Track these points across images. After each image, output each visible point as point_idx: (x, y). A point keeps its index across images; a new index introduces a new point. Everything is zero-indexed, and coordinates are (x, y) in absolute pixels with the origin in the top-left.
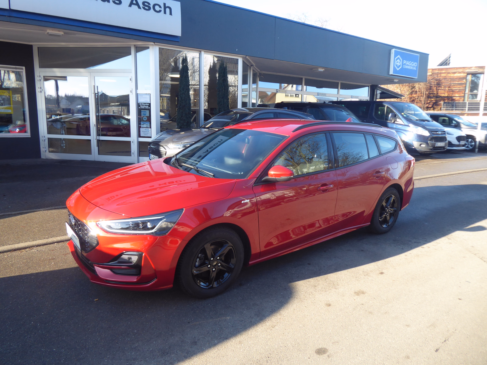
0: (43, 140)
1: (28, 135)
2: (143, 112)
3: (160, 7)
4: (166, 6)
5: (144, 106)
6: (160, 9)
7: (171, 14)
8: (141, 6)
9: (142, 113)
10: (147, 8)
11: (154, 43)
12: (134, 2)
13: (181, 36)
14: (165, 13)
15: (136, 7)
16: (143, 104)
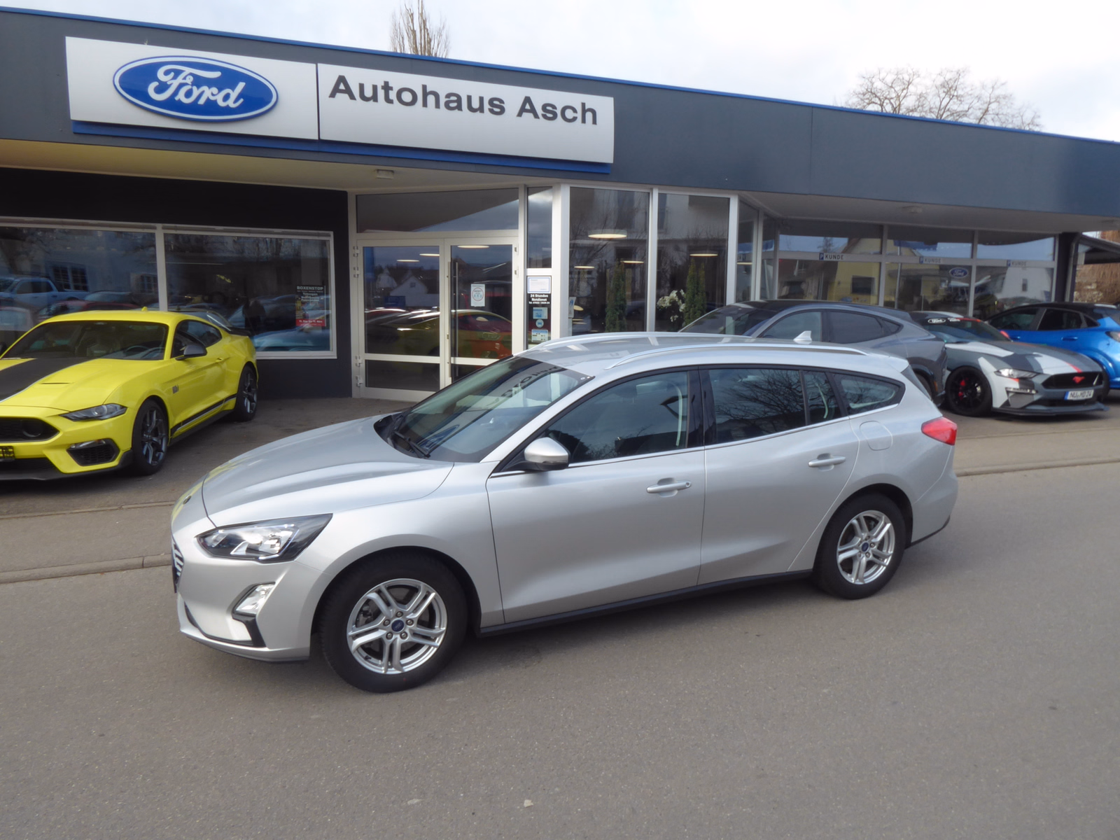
0: (356, 364)
1: (331, 354)
2: (537, 312)
3: (575, 111)
4: (587, 108)
5: (539, 300)
6: (575, 115)
7: (594, 122)
10: (550, 115)
12: (528, 107)
14: (584, 121)
15: (531, 115)
16: (536, 296)
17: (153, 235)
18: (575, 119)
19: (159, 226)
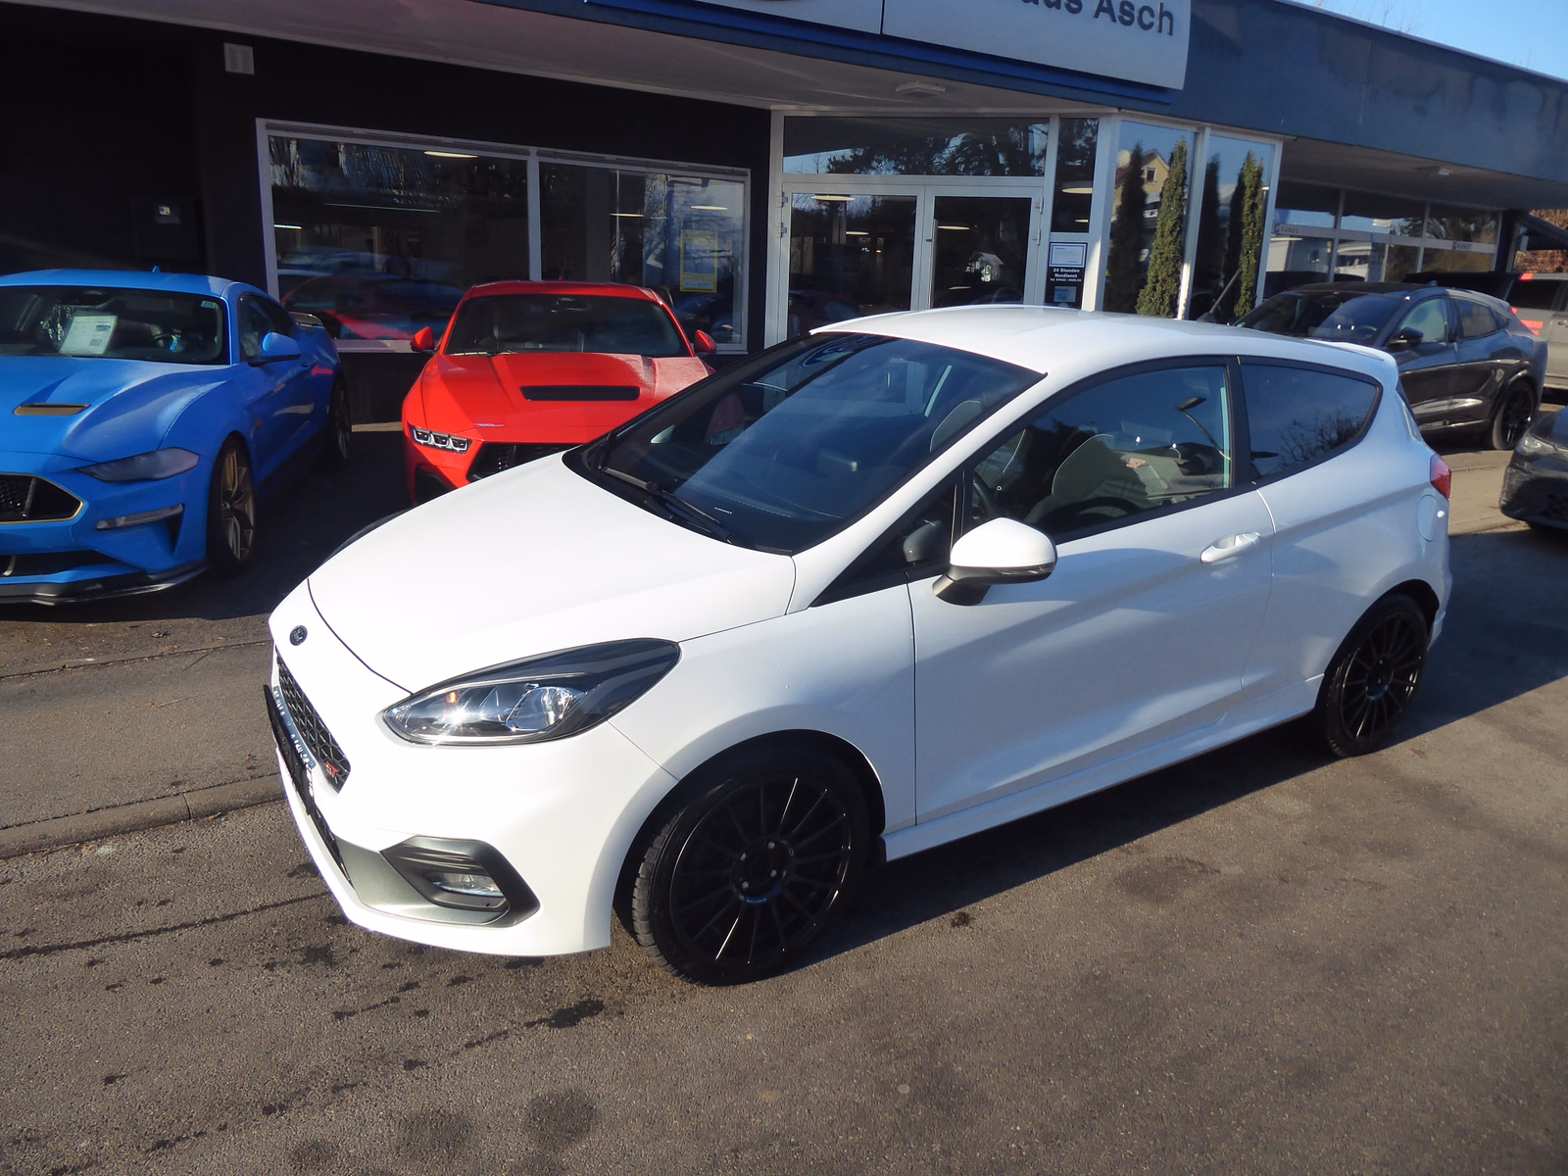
1: (739, 348)
2: (1060, 292)
3: (1153, 15)
4: (1164, 10)
5: (1065, 276)
6: (1151, 20)
7: (1171, 33)
8: (1117, 13)
9: (1056, 293)
10: (1127, 18)
11: (1120, 109)
12: (1105, 5)
13: (1181, 87)
14: (1160, 31)
15: (1107, 15)
16: (1062, 270)
17: (524, 164)
18: (1152, 24)
19: (533, 150)
